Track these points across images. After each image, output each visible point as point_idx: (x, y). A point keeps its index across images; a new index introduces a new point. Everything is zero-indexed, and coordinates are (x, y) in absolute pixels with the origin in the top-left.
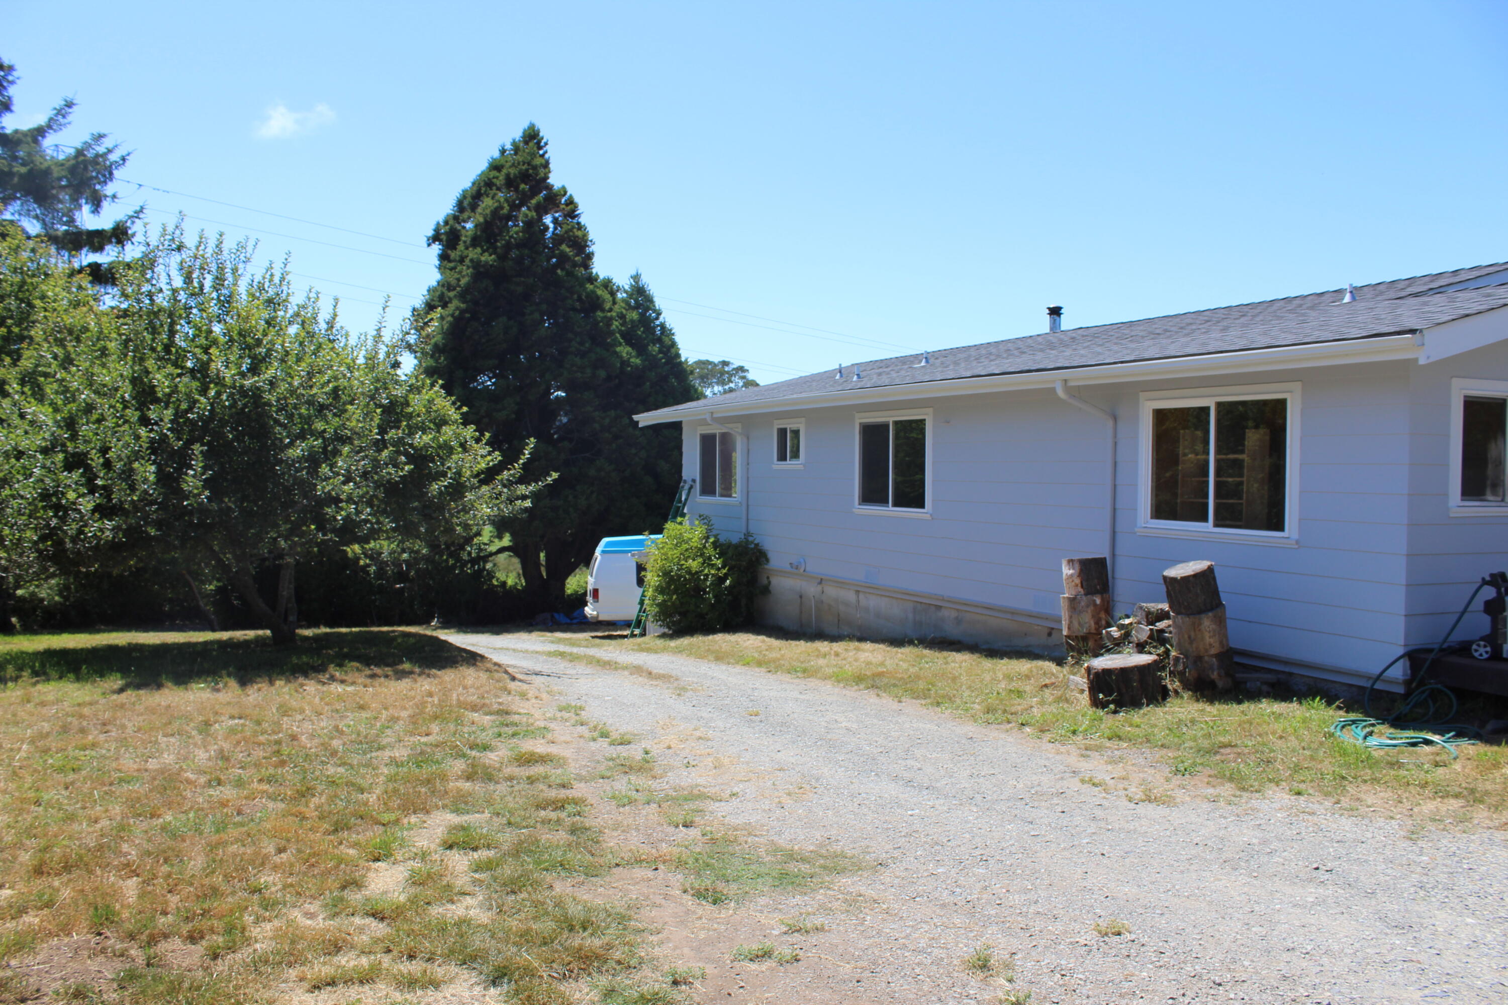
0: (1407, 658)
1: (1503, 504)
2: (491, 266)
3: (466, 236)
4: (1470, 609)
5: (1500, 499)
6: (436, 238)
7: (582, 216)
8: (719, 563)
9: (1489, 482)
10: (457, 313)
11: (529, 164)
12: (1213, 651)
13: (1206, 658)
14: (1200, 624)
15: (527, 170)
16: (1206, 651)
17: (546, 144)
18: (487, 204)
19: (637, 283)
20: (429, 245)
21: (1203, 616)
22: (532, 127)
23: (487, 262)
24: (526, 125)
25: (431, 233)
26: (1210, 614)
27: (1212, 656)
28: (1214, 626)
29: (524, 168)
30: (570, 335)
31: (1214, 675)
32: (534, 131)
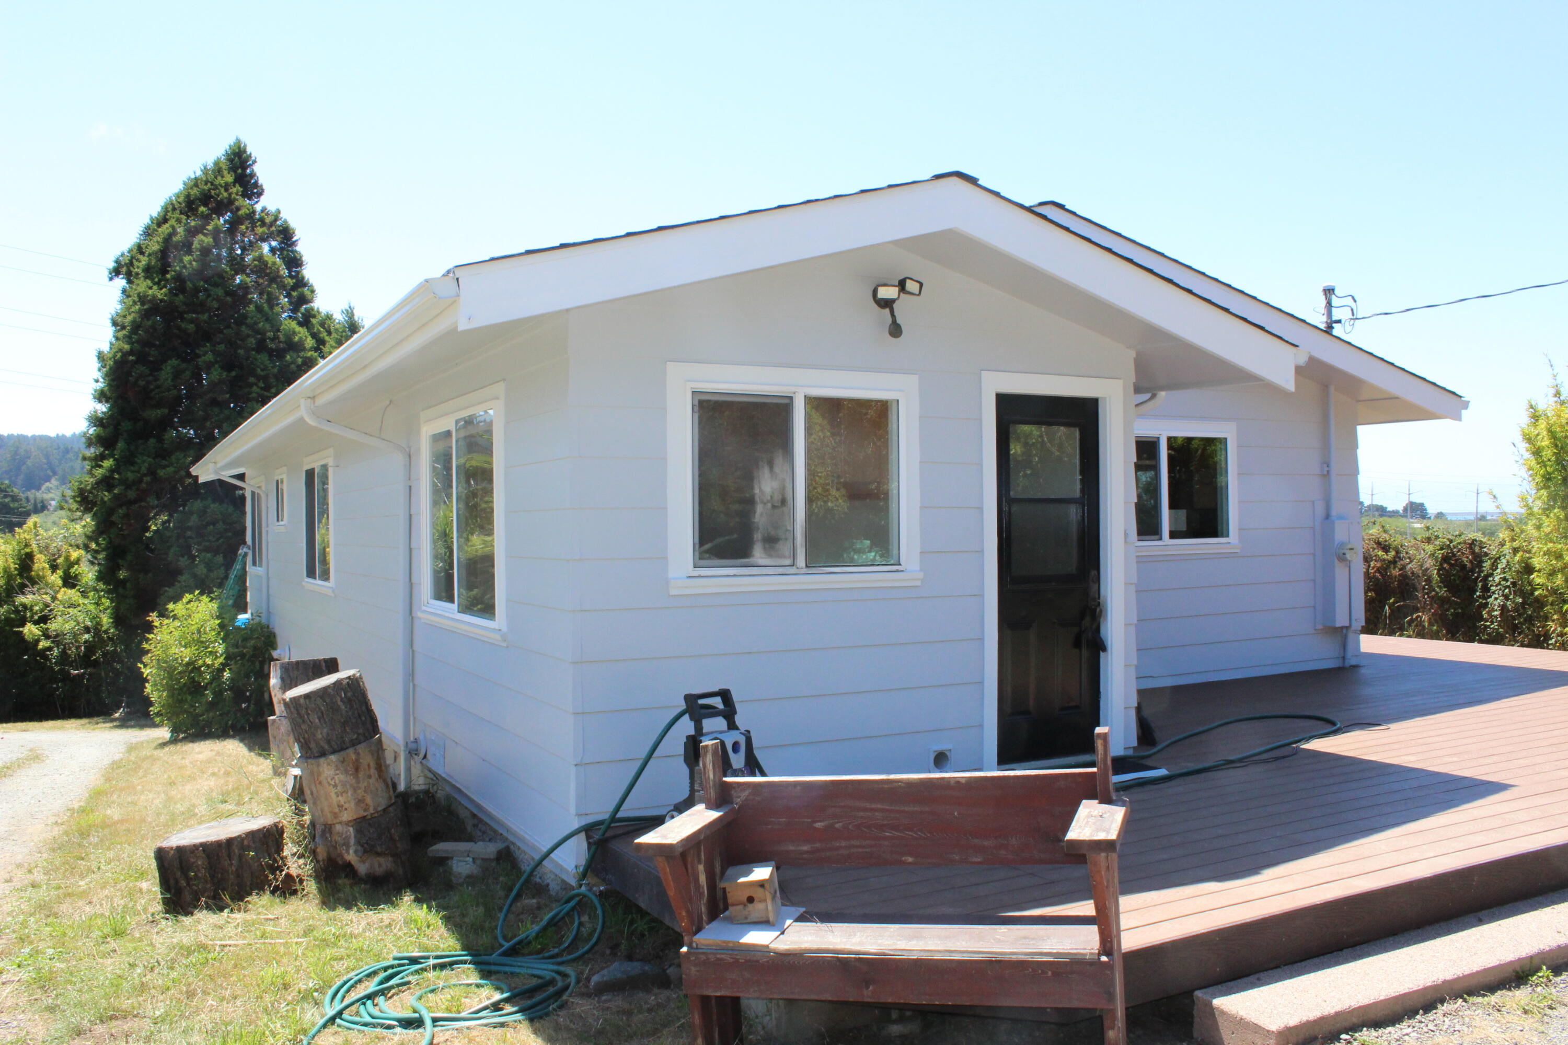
0: (583, 836)
1: (792, 570)
2: (161, 301)
3: (138, 267)
4: (654, 755)
5: (788, 562)
6: (116, 272)
7: (299, 242)
8: (221, 649)
9: (758, 536)
10: (119, 355)
11: (212, 184)
12: (346, 816)
13: (338, 828)
14: (319, 774)
15: (209, 190)
16: (335, 815)
17: (255, 162)
18: (165, 229)
19: (350, 318)
20: (111, 279)
21: (322, 760)
22: (238, 142)
23: (154, 296)
24: (231, 141)
25: (112, 265)
26: (333, 758)
27: (347, 823)
28: (342, 777)
29: (206, 188)
30: (252, 380)
31: (351, 856)
32: (239, 148)
